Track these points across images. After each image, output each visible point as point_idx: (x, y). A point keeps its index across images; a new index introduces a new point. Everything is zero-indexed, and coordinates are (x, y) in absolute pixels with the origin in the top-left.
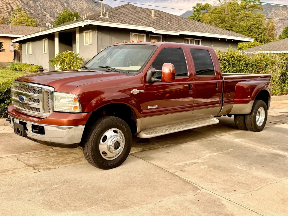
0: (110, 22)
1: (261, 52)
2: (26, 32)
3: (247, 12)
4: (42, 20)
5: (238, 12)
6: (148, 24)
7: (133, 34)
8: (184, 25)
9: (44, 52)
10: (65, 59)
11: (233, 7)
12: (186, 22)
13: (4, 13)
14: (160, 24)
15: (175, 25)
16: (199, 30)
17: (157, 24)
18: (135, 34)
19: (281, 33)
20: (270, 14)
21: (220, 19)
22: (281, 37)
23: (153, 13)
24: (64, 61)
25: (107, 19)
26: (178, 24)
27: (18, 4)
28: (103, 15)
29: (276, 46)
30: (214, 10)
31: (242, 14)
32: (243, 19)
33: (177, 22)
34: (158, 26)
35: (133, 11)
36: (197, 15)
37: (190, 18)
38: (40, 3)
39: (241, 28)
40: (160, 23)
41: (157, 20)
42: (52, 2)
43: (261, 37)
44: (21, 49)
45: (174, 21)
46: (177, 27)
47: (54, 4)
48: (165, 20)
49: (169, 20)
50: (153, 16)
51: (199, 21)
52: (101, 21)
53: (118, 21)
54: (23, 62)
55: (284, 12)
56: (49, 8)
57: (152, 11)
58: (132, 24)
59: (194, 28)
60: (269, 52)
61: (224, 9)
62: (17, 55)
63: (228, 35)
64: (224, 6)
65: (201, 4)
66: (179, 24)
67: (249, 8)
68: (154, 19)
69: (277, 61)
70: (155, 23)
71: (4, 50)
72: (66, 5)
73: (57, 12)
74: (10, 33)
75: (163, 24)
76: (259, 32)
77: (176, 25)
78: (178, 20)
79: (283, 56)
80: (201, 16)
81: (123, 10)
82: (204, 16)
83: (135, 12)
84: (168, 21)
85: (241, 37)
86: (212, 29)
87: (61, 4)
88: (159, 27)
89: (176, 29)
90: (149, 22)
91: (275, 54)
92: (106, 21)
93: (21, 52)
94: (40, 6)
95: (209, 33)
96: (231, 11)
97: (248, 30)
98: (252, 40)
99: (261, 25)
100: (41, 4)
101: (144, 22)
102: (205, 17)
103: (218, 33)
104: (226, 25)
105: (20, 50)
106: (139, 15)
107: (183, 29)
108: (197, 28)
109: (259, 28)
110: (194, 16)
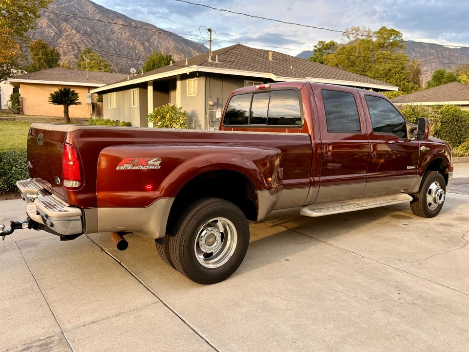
0: (220, 67)
1: (410, 104)
2: (106, 80)
3: (384, 52)
4: (117, 65)
5: (374, 52)
6: (267, 70)
7: (247, 82)
8: (310, 70)
9: (134, 105)
10: (165, 113)
11: (366, 45)
12: (312, 66)
13: (68, 56)
14: (281, 69)
15: (299, 70)
16: (329, 76)
17: (278, 70)
18: (249, 82)
19: (430, 78)
20: (414, 54)
21: (350, 61)
22: (429, 85)
23: (270, 56)
24: (164, 117)
25: (217, 64)
26: (302, 68)
27: (87, 44)
28: (212, 59)
29: (426, 96)
30: (341, 50)
31: (379, 54)
32: (379, 60)
33: (301, 66)
34: (278, 71)
35: (246, 53)
36: (320, 56)
37: (310, 59)
38: (114, 41)
39: (378, 72)
40: (280, 67)
41: (276, 64)
42: (129, 41)
43: (404, 84)
44: (102, 101)
45: (298, 65)
46: (302, 73)
47: (132, 43)
48: (287, 64)
49: (291, 63)
50: (270, 59)
51: (322, 63)
52: (210, 66)
53: (231, 66)
54: (105, 117)
55: (432, 51)
56: (126, 48)
57: (270, 53)
58: (248, 70)
59: (323, 73)
60: (419, 104)
61: (354, 48)
62: (96, 108)
63: (366, 82)
64: (354, 44)
65: (325, 42)
66: (304, 69)
67: (387, 47)
68: (273, 63)
69: (430, 115)
70: (275, 69)
71: (80, 103)
72: (147, 44)
73: (136, 54)
74: (86, 81)
75: (284, 69)
76: (400, 77)
77: (301, 70)
78: (302, 64)
79: (437, 108)
80: (324, 57)
81: (233, 52)
82: (329, 57)
83: (248, 54)
84: (290, 65)
85: (383, 84)
86: (345, 75)
87: (141, 44)
88: (281, 73)
89: (302, 75)
90: (267, 67)
91: (426, 106)
92: (216, 67)
93: (102, 105)
94: (114, 46)
95: (342, 79)
96: (364, 51)
97: (386, 76)
98: (396, 89)
99: (403, 69)
100: (116, 44)
101: (261, 68)
102: (330, 59)
103: (353, 80)
104: (357, 69)
105: (100, 103)
106: (254, 58)
107: (309, 75)
108: (326, 74)
109: (401, 73)
110: (315, 57)
